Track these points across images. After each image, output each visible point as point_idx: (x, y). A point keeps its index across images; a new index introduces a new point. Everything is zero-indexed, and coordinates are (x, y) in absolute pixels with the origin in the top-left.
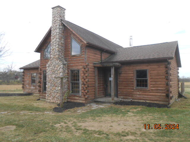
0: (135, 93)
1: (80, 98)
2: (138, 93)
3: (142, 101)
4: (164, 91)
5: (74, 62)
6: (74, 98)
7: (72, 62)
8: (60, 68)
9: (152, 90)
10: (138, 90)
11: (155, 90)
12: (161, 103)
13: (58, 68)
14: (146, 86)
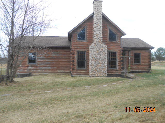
0: (133, 66)
1: (116, 71)
2: (135, 66)
3: (137, 71)
4: (148, 65)
5: (111, 46)
6: (112, 71)
7: (110, 46)
8: (106, 50)
9: (142, 64)
10: (135, 65)
11: (144, 64)
12: (146, 71)
13: (104, 50)
14: (139, 62)
